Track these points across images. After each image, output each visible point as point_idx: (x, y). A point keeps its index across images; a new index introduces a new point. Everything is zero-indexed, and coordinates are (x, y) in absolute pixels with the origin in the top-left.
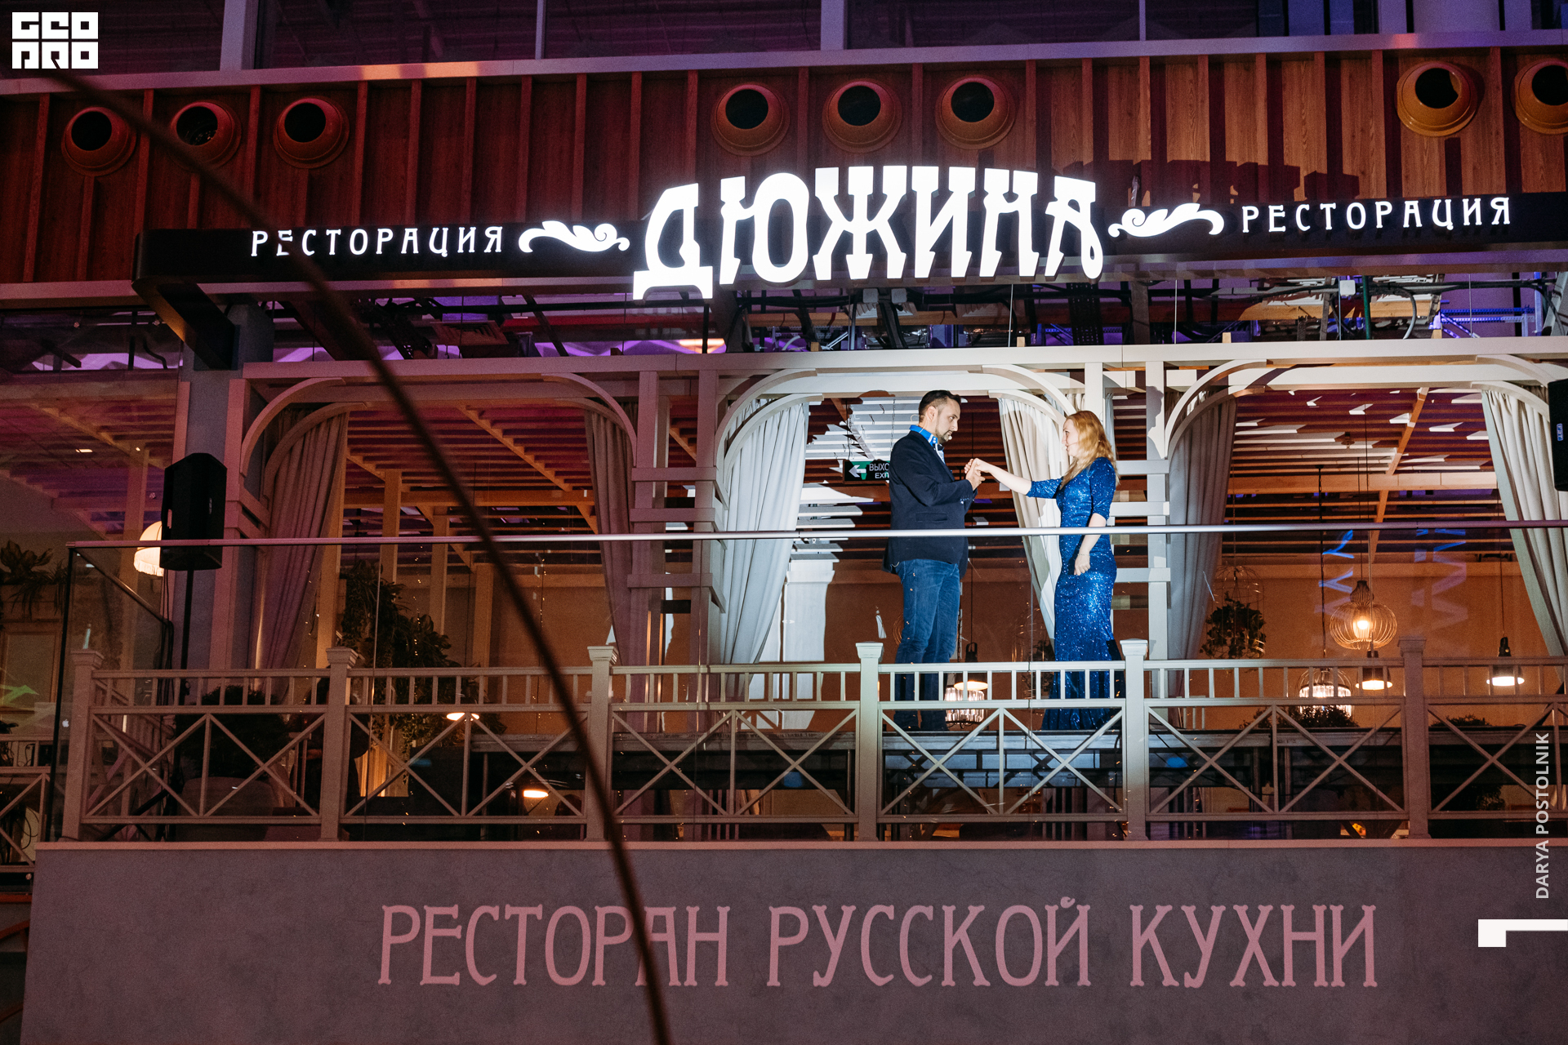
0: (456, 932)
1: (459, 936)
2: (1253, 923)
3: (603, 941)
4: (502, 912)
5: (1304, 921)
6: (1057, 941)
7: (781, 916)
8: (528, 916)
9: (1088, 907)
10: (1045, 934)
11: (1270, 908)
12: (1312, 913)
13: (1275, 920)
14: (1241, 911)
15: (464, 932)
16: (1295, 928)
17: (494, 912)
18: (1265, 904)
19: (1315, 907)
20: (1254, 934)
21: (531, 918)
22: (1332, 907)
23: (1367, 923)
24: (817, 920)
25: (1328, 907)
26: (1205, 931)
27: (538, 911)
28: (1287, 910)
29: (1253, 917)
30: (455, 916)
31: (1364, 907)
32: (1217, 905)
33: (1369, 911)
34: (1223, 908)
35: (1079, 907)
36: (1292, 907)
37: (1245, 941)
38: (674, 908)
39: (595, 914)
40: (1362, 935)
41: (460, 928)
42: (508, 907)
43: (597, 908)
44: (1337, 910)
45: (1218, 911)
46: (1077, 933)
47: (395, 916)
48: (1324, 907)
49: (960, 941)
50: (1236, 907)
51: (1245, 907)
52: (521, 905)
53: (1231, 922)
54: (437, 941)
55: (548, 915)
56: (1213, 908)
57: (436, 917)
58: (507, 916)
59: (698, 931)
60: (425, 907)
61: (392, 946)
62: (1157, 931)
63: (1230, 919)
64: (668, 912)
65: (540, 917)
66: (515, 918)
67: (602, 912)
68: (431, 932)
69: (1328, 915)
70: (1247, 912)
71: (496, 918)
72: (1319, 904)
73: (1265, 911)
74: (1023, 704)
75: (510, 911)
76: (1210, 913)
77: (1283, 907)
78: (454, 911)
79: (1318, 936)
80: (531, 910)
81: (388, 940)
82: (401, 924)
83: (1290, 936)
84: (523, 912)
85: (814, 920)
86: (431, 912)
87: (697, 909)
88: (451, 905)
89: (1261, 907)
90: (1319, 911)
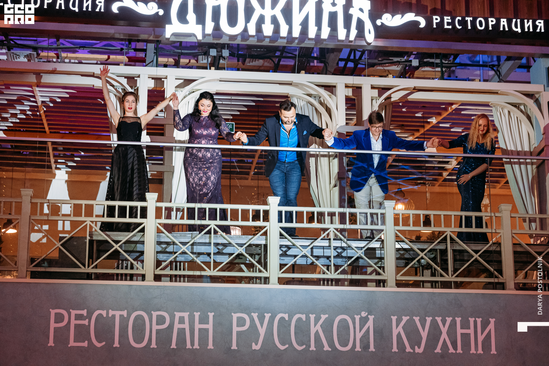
0: (86, 322)
1: (87, 324)
2: (444, 325)
3: (155, 327)
4: (108, 313)
5: (465, 325)
6: (360, 331)
7: (237, 317)
8: (120, 315)
9: (373, 316)
10: (355, 328)
11: (451, 318)
12: (469, 322)
13: (453, 324)
14: (439, 319)
15: (89, 322)
16: (462, 328)
17: (104, 313)
18: (449, 317)
19: (470, 319)
20: (444, 330)
21: (121, 316)
22: (477, 319)
23: (491, 326)
24: (253, 320)
25: (475, 319)
26: (424, 328)
27: (125, 313)
28: (458, 320)
29: (444, 322)
30: (85, 315)
31: (490, 319)
32: (429, 317)
33: (492, 321)
34: (431, 318)
35: (369, 316)
36: (460, 319)
37: (441, 333)
38: (188, 313)
39: (152, 315)
40: (490, 331)
41: (87, 320)
42: (110, 311)
43: (152, 312)
44: (479, 320)
45: (429, 320)
46: (369, 328)
47: (56, 314)
48: (474, 319)
49: (317, 330)
50: (436, 318)
51: (440, 318)
52: (117, 310)
53: (434, 325)
54: (76, 326)
55: (129, 315)
56: (427, 318)
57: (76, 315)
58: (110, 315)
59: (199, 324)
60: (71, 310)
61: (55, 328)
62: (403, 328)
63: (434, 323)
64: (186, 315)
65: (125, 316)
66: (114, 316)
67: (155, 314)
68: (73, 322)
69: (475, 322)
70: (441, 320)
71: (105, 316)
72: (472, 318)
73: (449, 320)
74: (342, 226)
75: (111, 313)
76: (426, 320)
77: (456, 318)
78: (84, 312)
79: (471, 331)
80: (121, 313)
81: (53, 325)
82: (59, 318)
83: (459, 331)
84: (118, 313)
85: (252, 320)
86: (73, 312)
87: (199, 313)
88: (83, 309)
89: (447, 318)
90: (472, 320)
